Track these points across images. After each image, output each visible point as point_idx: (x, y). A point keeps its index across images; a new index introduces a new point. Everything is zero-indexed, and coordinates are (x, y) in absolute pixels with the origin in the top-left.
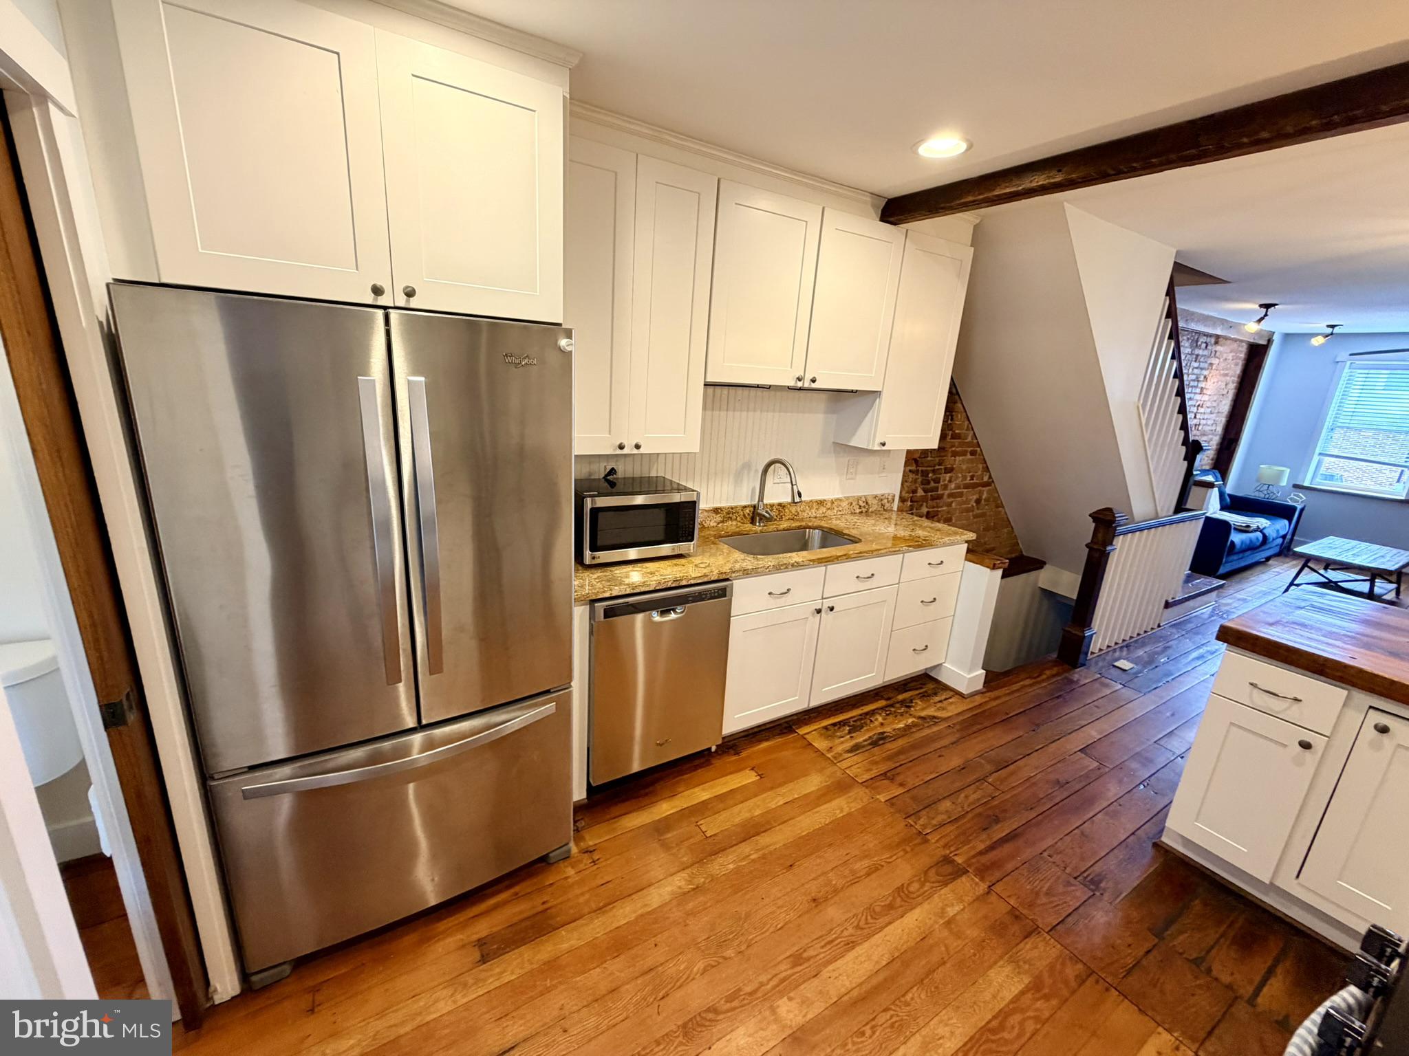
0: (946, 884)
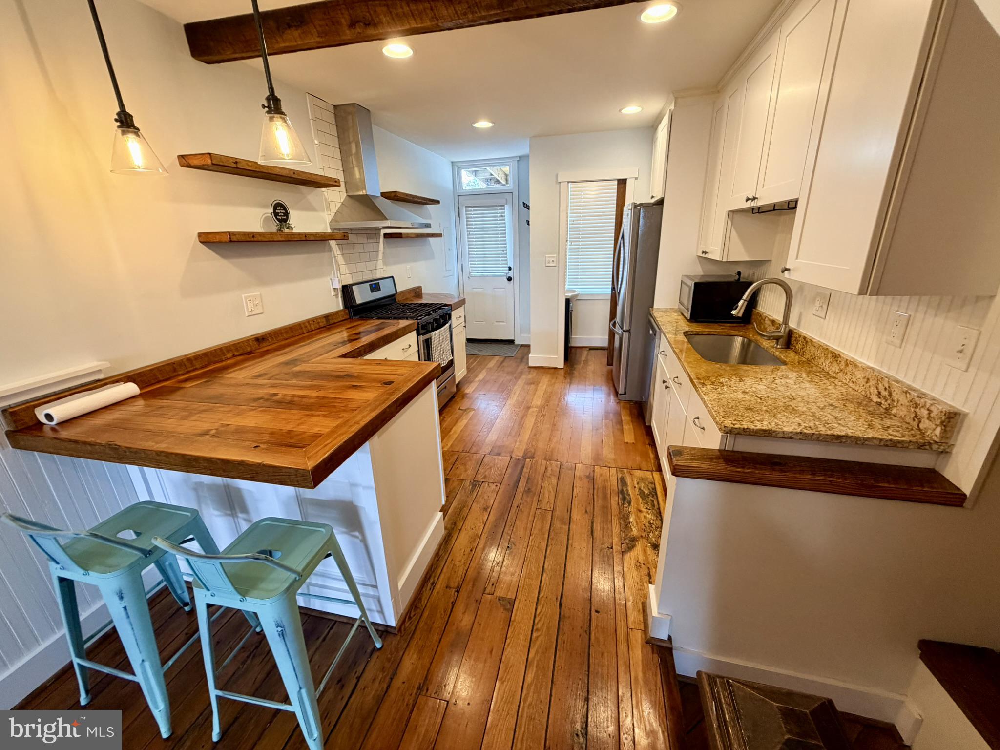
0: (526, 450)
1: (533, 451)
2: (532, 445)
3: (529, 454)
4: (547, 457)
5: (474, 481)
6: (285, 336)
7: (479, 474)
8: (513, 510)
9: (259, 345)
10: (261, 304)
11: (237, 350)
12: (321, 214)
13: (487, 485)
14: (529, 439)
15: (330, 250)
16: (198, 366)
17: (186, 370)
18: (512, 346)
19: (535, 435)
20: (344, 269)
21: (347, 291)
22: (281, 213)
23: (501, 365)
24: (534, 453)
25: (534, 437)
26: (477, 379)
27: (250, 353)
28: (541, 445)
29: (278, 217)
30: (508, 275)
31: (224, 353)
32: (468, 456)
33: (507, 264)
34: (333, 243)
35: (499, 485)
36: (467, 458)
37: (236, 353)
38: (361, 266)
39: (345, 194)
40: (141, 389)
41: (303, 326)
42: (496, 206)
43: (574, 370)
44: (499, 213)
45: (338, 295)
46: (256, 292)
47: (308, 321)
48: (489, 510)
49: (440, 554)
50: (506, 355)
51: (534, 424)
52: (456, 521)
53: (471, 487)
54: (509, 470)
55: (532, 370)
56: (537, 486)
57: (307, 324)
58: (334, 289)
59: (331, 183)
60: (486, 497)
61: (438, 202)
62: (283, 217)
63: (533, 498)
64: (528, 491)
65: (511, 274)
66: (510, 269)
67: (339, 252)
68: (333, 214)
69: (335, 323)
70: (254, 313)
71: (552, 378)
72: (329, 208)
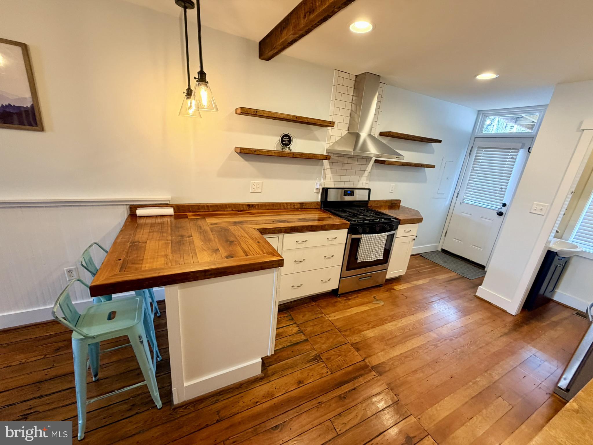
0: (383, 363)
1: (387, 369)
2: (392, 364)
3: (380, 369)
4: (392, 385)
5: (319, 356)
6: (267, 208)
7: (328, 353)
8: (314, 402)
9: (249, 208)
10: (261, 188)
11: (235, 208)
12: (323, 143)
13: (323, 365)
14: (397, 356)
15: (322, 165)
16: (211, 210)
17: (204, 210)
18: (481, 270)
19: (406, 357)
20: (329, 177)
21: (325, 191)
22: (286, 140)
23: (450, 281)
24: (385, 372)
25: (403, 358)
26: (415, 282)
27: (241, 211)
28: (400, 371)
29: (283, 143)
30: (500, 210)
31: (227, 207)
32: (337, 335)
33: (502, 200)
34: (325, 162)
35: (330, 373)
36: (334, 336)
37: (234, 209)
38: (346, 178)
39: (347, 132)
40: (174, 213)
41: (282, 205)
42: (510, 149)
43: (527, 324)
44: (510, 155)
45: (319, 192)
46: (260, 181)
47: (287, 204)
48: (301, 385)
49: (243, 386)
50: (465, 275)
51: (418, 347)
52: (276, 373)
53: (312, 358)
54: (350, 368)
55: (476, 300)
56: (353, 401)
57: (285, 204)
58: (317, 189)
59: (326, 124)
60: (311, 374)
61: (440, 141)
62: (286, 143)
63: (338, 408)
64: (342, 398)
65: (503, 210)
66: (504, 205)
67: (329, 167)
68: (331, 144)
69: (306, 208)
70: (255, 191)
71: (489, 318)
72: (329, 140)
